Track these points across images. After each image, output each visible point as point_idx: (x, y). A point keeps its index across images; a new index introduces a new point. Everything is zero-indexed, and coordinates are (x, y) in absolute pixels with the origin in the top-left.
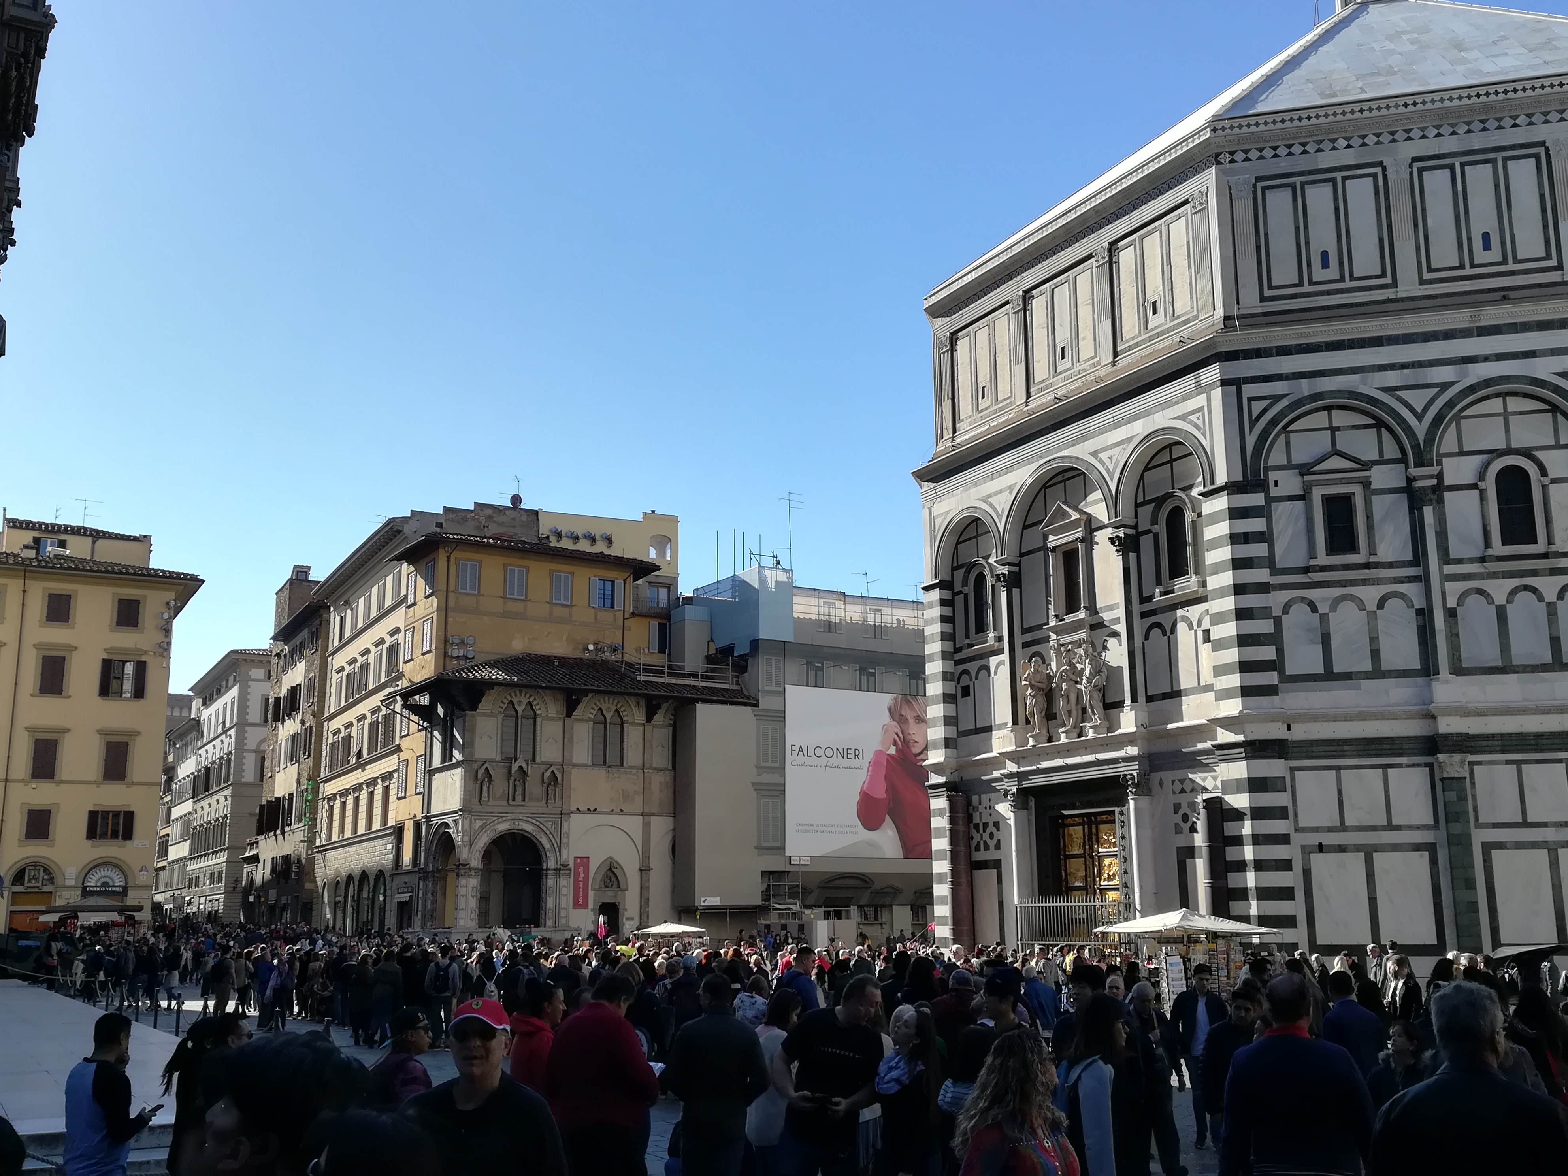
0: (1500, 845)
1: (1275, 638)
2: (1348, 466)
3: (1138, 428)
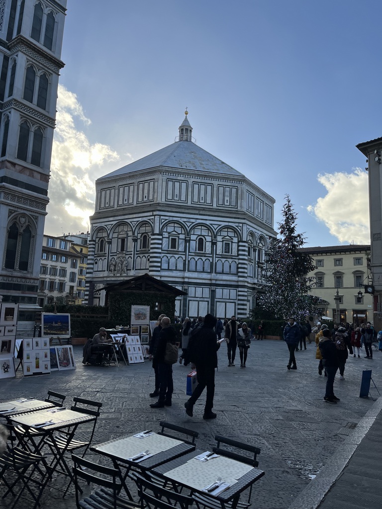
0: (191, 300)
1: (160, 262)
2: (176, 233)
3: (140, 219)
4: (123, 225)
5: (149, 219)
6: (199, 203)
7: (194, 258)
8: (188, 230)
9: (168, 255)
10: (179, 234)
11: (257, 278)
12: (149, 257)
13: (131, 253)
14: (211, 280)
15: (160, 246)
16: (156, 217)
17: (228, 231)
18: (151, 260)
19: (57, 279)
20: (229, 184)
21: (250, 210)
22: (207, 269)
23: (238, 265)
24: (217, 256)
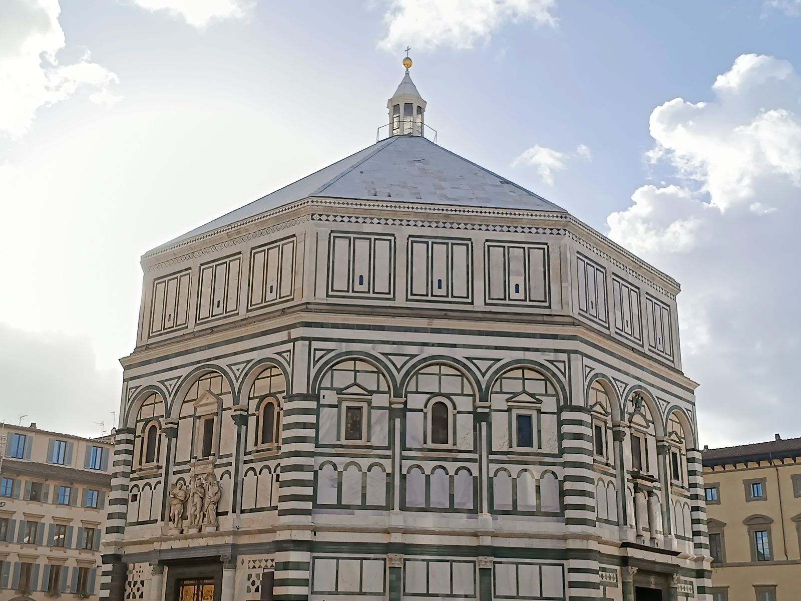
2: (361, 392)
3: (256, 356)
4: (208, 376)
5: (279, 354)
6: (430, 298)
7: (419, 467)
8: (399, 377)
9: (335, 460)
10: (371, 393)
11: (635, 527)
12: (279, 470)
13: (229, 460)
14: (475, 535)
15: (311, 433)
16: (299, 344)
17: (523, 379)
19: (43, 555)
20: (519, 237)
21: (592, 312)
22: (464, 499)
23: (561, 483)
24: (491, 457)
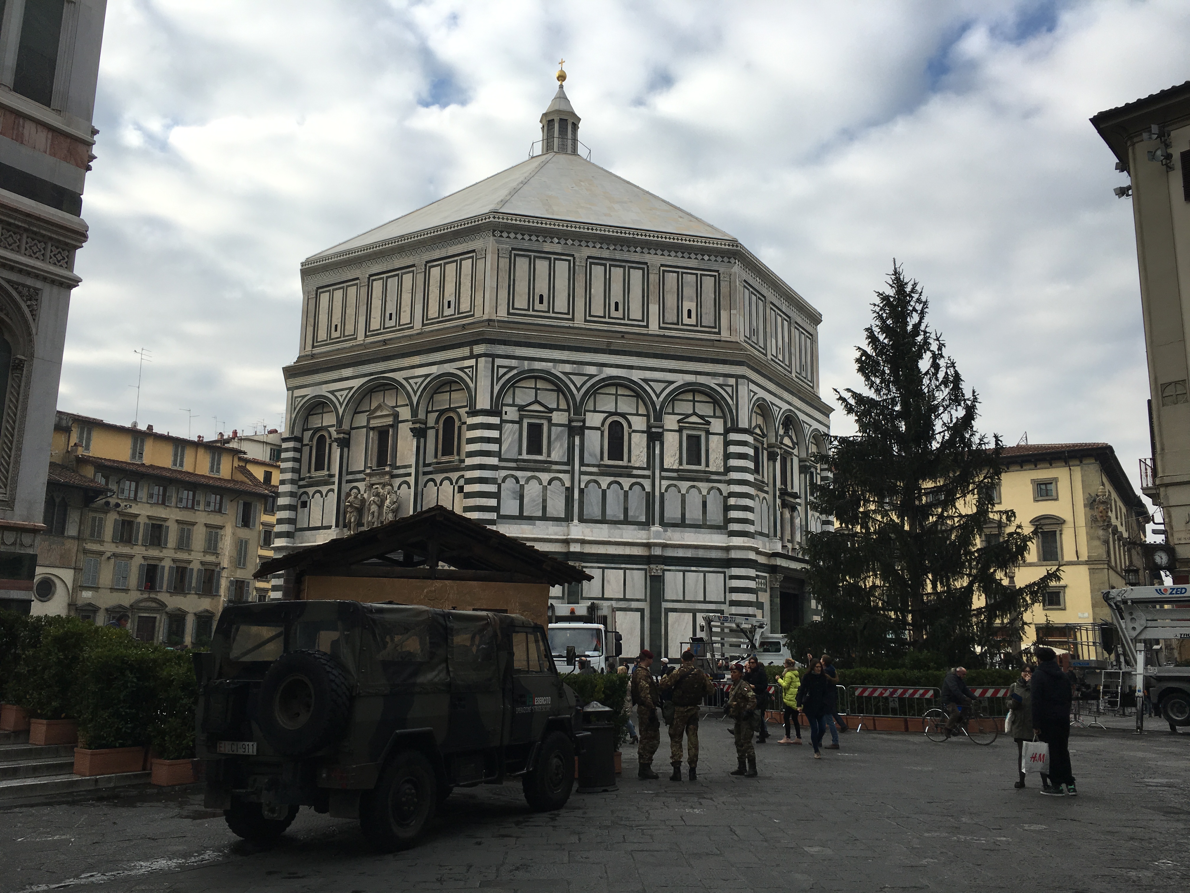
1: (497, 495)
2: (542, 409)
3: (434, 370)
4: (382, 388)
5: (461, 369)
6: (607, 320)
7: (596, 482)
8: (578, 397)
9: (518, 474)
10: (551, 411)
11: (782, 539)
12: (461, 482)
13: (408, 470)
14: (648, 545)
15: (494, 447)
16: (482, 360)
17: (694, 401)
18: (468, 488)
19: (196, 560)
20: (692, 263)
21: (754, 339)
22: (637, 511)
23: (726, 499)
24: (664, 474)
